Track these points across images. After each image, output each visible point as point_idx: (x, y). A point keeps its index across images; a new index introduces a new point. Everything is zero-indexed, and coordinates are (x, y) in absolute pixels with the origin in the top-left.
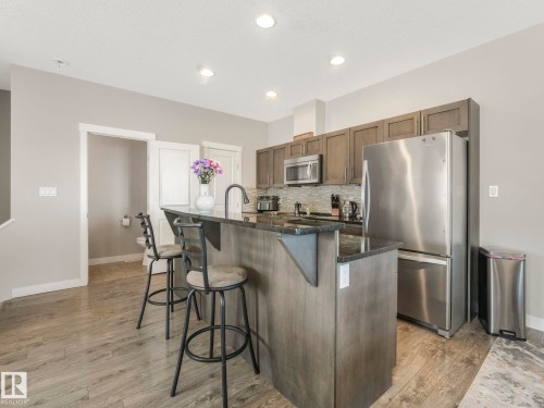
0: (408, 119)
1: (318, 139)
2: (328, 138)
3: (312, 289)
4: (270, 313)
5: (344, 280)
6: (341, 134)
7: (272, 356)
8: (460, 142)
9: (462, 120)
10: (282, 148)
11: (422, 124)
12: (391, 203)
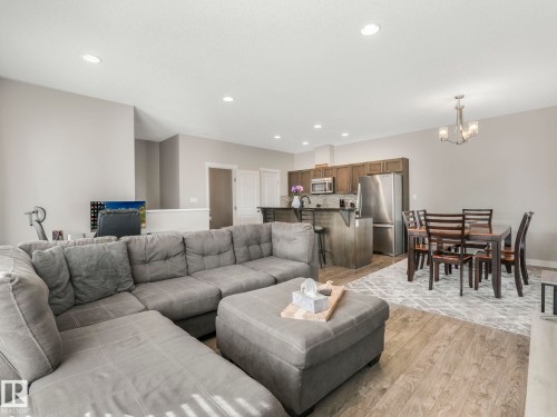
0: (378, 164)
1: (331, 168)
2: (338, 168)
3: (347, 228)
4: (331, 241)
5: (357, 224)
6: (346, 167)
7: (332, 254)
8: (399, 177)
9: (401, 168)
10: (308, 172)
11: (385, 167)
12: (373, 204)
